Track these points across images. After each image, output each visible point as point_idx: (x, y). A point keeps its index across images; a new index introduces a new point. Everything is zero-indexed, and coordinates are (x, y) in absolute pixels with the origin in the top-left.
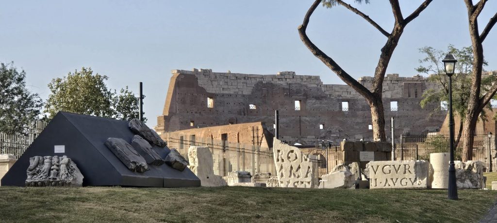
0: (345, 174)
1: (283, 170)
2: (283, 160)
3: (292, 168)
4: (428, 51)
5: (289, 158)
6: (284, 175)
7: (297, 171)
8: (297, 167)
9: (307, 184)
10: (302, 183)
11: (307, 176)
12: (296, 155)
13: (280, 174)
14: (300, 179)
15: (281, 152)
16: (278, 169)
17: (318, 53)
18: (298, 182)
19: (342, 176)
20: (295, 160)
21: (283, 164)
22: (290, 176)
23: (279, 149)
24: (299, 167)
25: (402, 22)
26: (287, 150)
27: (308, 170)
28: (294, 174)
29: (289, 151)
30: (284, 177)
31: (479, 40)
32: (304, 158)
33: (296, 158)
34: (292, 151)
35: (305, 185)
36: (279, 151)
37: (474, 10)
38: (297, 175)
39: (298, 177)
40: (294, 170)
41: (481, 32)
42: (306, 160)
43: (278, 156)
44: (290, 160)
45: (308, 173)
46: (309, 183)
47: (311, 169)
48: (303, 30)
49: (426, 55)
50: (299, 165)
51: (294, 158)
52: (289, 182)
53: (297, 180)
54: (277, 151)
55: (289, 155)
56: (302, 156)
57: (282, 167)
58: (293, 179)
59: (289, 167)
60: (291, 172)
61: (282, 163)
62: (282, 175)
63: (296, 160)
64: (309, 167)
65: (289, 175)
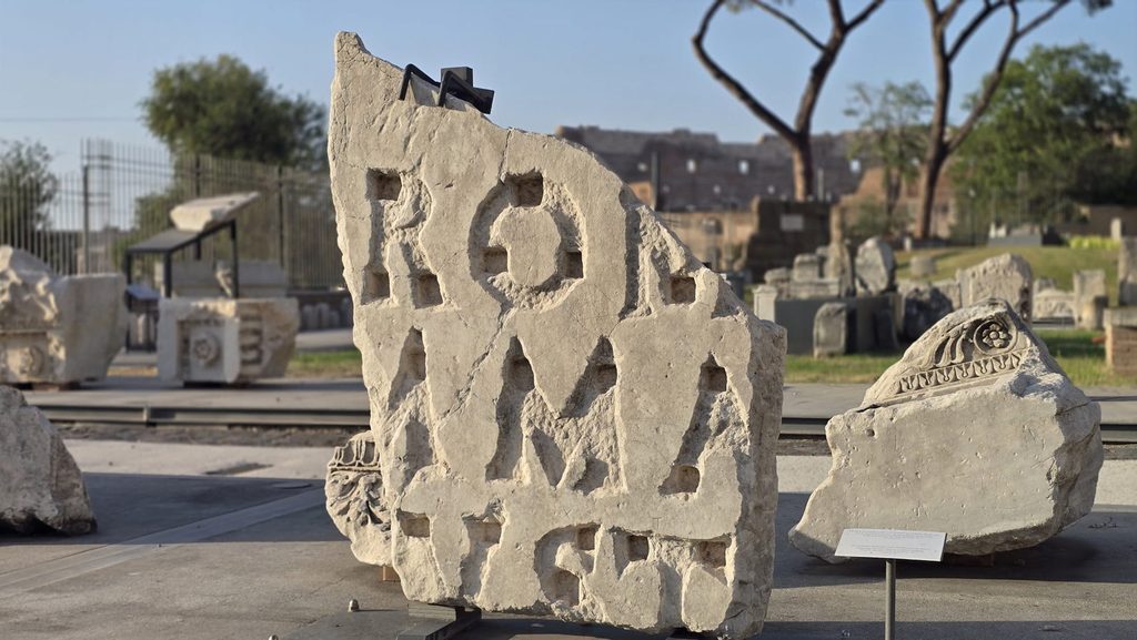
0: (1061, 414)
1: (429, 398)
2: (425, 287)
3: (517, 366)
4: (859, 88)
5: (488, 259)
6: (437, 443)
7: (577, 404)
8: (577, 366)
9: (688, 568)
10: (634, 546)
11: (684, 478)
12: (567, 228)
13: (398, 434)
14: (606, 506)
15: (406, 194)
16: (378, 372)
17: (720, 74)
18: (584, 535)
19: (1028, 435)
20: (553, 285)
21: (430, 321)
22: (500, 467)
23: (384, 165)
24: (601, 370)
25: (843, 28)
26: (472, 176)
27: (702, 409)
28: (543, 445)
29: (491, 181)
30: (436, 472)
31: (946, 59)
32: (660, 260)
33: (570, 261)
34: (526, 188)
35: (670, 581)
36: (384, 184)
37: (940, 18)
38: (573, 459)
39: (592, 474)
40: (543, 401)
41: (949, 46)
42: (678, 288)
43: (378, 238)
44: (502, 279)
45: (695, 438)
46: (709, 552)
47: (737, 399)
48: (698, 41)
49: (856, 94)
50: (604, 347)
51: (548, 269)
52: (485, 529)
53: (570, 509)
54: (362, 184)
55: (496, 233)
56: (633, 235)
57: (414, 362)
58: (536, 493)
59: (496, 363)
60: (507, 415)
61: (420, 317)
62: (417, 452)
63: (571, 287)
64: (713, 376)
65: (489, 450)
